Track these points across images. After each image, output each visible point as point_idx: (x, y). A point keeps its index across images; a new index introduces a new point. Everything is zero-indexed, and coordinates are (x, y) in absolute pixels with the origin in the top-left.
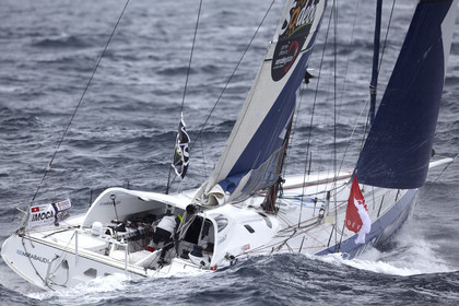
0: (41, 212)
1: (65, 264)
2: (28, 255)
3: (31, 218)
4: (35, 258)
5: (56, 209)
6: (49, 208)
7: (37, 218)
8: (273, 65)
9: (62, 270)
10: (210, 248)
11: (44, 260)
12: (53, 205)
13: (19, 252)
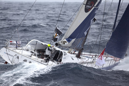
0: (12, 43)
1: (18, 57)
2: (7, 54)
3: (9, 44)
4: (9, 55)
5: (17, 43)
6: (15, 42)
7: (11, 44)
8: (86, 7)
9: (17, 59)
10: (61, 61)
11: (12, 56)
12: (16, 42)
13: (5, 53)
